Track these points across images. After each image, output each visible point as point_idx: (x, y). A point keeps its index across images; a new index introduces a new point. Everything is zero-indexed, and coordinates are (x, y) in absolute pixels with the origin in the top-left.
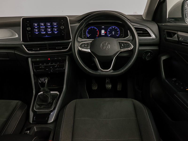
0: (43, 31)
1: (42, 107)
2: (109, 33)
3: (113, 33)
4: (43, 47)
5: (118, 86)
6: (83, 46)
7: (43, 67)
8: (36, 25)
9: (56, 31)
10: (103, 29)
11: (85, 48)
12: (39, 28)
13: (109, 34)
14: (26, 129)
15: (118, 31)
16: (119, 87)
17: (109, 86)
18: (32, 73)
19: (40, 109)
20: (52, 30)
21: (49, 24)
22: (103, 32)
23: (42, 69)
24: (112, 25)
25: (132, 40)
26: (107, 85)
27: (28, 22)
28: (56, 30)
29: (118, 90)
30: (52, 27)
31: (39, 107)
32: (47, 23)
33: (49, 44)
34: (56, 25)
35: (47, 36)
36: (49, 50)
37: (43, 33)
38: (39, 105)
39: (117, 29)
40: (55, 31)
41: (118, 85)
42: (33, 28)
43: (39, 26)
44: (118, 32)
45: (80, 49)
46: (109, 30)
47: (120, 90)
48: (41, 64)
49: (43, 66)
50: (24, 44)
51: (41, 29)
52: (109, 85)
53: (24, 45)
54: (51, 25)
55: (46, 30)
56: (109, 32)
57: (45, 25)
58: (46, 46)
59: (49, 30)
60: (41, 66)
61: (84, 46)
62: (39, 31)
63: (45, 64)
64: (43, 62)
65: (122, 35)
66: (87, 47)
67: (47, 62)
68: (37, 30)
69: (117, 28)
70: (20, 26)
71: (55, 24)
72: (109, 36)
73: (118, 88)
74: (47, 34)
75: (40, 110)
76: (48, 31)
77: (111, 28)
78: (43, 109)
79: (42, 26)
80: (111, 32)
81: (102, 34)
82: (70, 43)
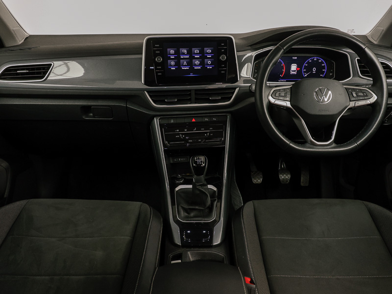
0: (185, 65)
1: (192, 214)
2: (305, 70)
3: (314, 69)
4: (183, 97)
5: (302, 178)
6: (277, 95)
7: (182, 136)
8: (172, 52)
9: (210, 65)
10: (294, 62)
11: (281, 98)
12: (178, 59)
13: (305, 72)
14: (171, 256)
15: (324, 66)
16: (304, 180)
17: (287, 177)
18: (161, 149)
19: (189, 219)
20: (202, 63)
21: (197, 51)
22: (294, 67)
23: (179, 139)
24: (312, 55)
25: (373, 85)
26: (281, 175)
27: (158, 46)
28: (209, 62)
29: (302, 184)
30: (203, 57)
31: (187, 214)
32: (193, 49)
33: (196, 90)
34: (210, 53)
35: (191, 75)
36: (196, 103)
37: (185, 68)
38: (185, 210)
39: (322, 63)
40: (208, 65)
41: (302, 175)
42: (166, 57)
43: (178, 53)
44: (324, 69)
45: (272, 100)
46: (306, 65)
47: (307, 185)
48: (178, 131)
49: (182, 134)
50: (147, 89)
51: (181, 61)
52: (285, 175)
53: (148, 92)
54: (202, 52)
55: (190, 63)
56: (305, 67)
57: (190, 52)
58: (190, 95)
59: (197, 62)
60: (179, 134)
61: (280, 96)
62: (178, 64)
63: (186, 130)
64: (181, 126)
65: (331, 74)
66: (285, 96)
67: (191, 126)
68: (173, 63)
69: (322, 61)
70: (142, 54)
71: (209, 51)
72: (306, 75)
73: (302, 180)
74: (192, 70)
75: (191, 220)
76: (195, 65)
77: (310, 61)
78: (194, 219)
79: (184, 54)
80: (309, 69)
81: (292, 73)
82: (235, 89)
